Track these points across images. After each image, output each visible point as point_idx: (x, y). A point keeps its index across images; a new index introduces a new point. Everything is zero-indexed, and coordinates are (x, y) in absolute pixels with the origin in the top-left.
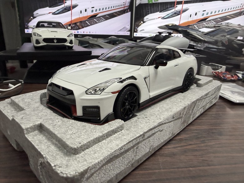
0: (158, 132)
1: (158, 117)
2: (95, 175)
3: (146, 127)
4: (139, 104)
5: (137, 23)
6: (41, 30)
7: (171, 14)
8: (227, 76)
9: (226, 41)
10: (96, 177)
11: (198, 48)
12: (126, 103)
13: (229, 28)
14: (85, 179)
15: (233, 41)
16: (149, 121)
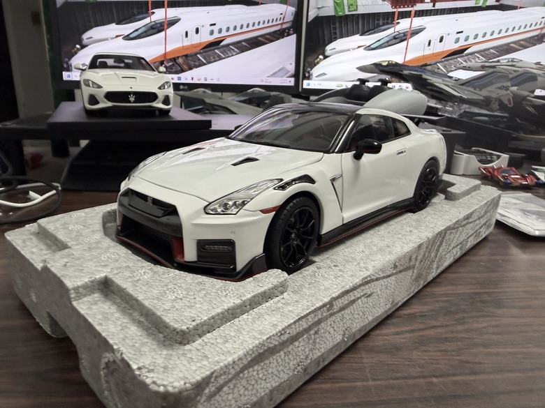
0: (363, 298)
1: (362, 265)
2: (225, 389)
3: (336, 286)
4: (320, 237)
5: (310, 59)
6: (101, 74)
7: (387, 39)
8: (512, 176)
9: (509, 100)
10: (229, 394)
11: (446, 115)
12: (291, 234)
13: (515, 71)
14: (204, 398)
15: (524, 98)
16: (341, 273)
